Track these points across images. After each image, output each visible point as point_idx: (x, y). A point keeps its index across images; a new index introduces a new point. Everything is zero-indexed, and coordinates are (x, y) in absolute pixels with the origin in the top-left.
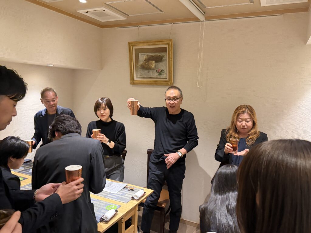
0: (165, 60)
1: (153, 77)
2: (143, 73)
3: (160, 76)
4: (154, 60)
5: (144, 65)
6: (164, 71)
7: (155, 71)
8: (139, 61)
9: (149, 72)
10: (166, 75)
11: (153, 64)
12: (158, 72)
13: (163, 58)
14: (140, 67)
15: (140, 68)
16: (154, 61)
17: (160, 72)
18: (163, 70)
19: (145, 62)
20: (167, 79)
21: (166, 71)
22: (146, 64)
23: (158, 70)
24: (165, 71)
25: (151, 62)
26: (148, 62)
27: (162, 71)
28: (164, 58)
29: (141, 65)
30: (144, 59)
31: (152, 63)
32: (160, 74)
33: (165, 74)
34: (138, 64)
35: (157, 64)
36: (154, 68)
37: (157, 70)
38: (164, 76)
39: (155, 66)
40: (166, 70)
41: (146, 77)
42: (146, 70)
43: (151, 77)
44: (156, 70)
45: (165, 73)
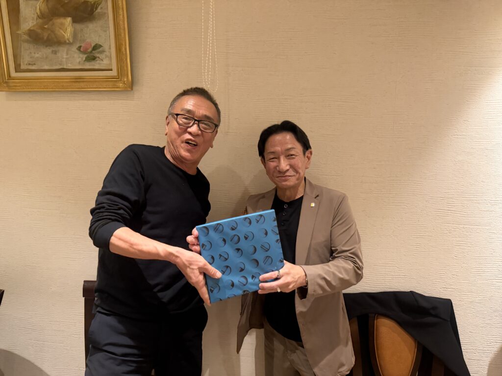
0: (104, 15)
1: (70, 66)
2: (37, 55)
3: (93, 63)
4: (69, 17)
5: (39, 31)
6: (101, 49)
7: (74, 48)
8: (21, 19)
9: (55, 52)
10: (108, 60)
11: (66, 27)
12: (84, 52)
13: (96, 9)
14: (26, 37)
15: (27, 41)
16: (69, 19)
17: (92, 53)
18: (101, 46)
19: (40, 21)
20: (114, 73)
21: (110, 48)
22: (46, 26)
23: (83, 45)
24: (106, 47)
25: (59, 21)
26: (51, 23)
27: (96, 47)
28: (99, 10)
29: (30, 30)
30: (38, 11)
31: (62, 24)
32: (92, 58)
33: (106, 56)
34: (18, 28)
35: (79, 26)
36: (71, 41)
37: (80, 47)
38: (104, 63)
39: (75, 35)
40: (110, 45)
41: (46, 67)
42: (47, 46)
43: (65, 67)
44: (78, 45)
45: (107, 53)
